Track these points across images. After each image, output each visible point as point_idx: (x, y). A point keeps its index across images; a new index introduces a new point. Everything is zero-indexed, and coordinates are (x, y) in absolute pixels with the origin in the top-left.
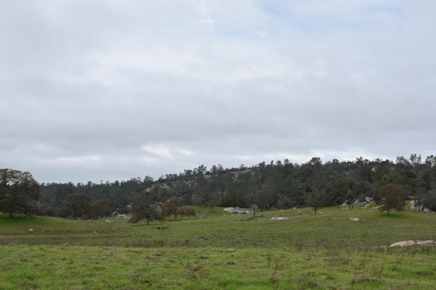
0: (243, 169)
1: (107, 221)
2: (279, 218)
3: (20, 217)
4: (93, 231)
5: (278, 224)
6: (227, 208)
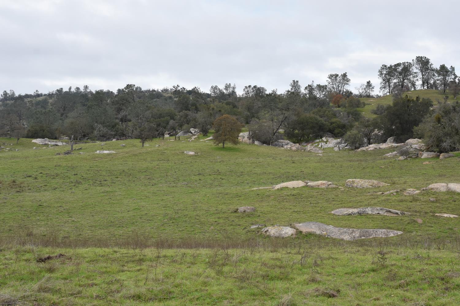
0: (38, 95)
2: (106, 152)
5: (106, 158)
6: (36, 139)
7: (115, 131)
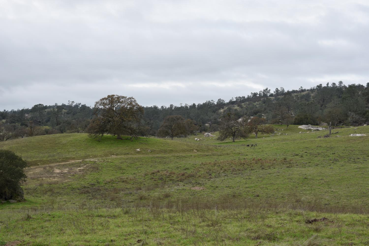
0: (303, 91)
1: (196, 139)
2: (358, 135)
3: (127, 138)
4: (193, 150)
5: (358, 140)
6: (301, 126)
7: (366, 117)
